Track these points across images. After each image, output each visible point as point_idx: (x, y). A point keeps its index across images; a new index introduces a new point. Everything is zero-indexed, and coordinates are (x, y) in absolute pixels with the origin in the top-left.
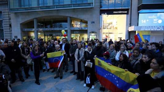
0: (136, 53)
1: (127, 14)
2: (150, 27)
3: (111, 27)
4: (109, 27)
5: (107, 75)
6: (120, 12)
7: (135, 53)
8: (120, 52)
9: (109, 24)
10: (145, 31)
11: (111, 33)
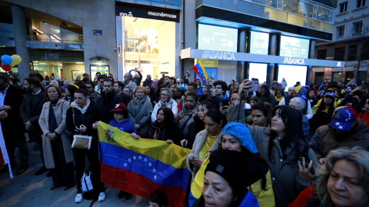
0: (191, 101)
1: (177, 20)
2: (216, 52)
3: (145, 48)
4: (139, 47)
5: (130, 160)
6: (163, 15)
7: (188, 101)
8: (160, 103)
9: (140, 40)
10: (210, 60)
11: (145, 62)
